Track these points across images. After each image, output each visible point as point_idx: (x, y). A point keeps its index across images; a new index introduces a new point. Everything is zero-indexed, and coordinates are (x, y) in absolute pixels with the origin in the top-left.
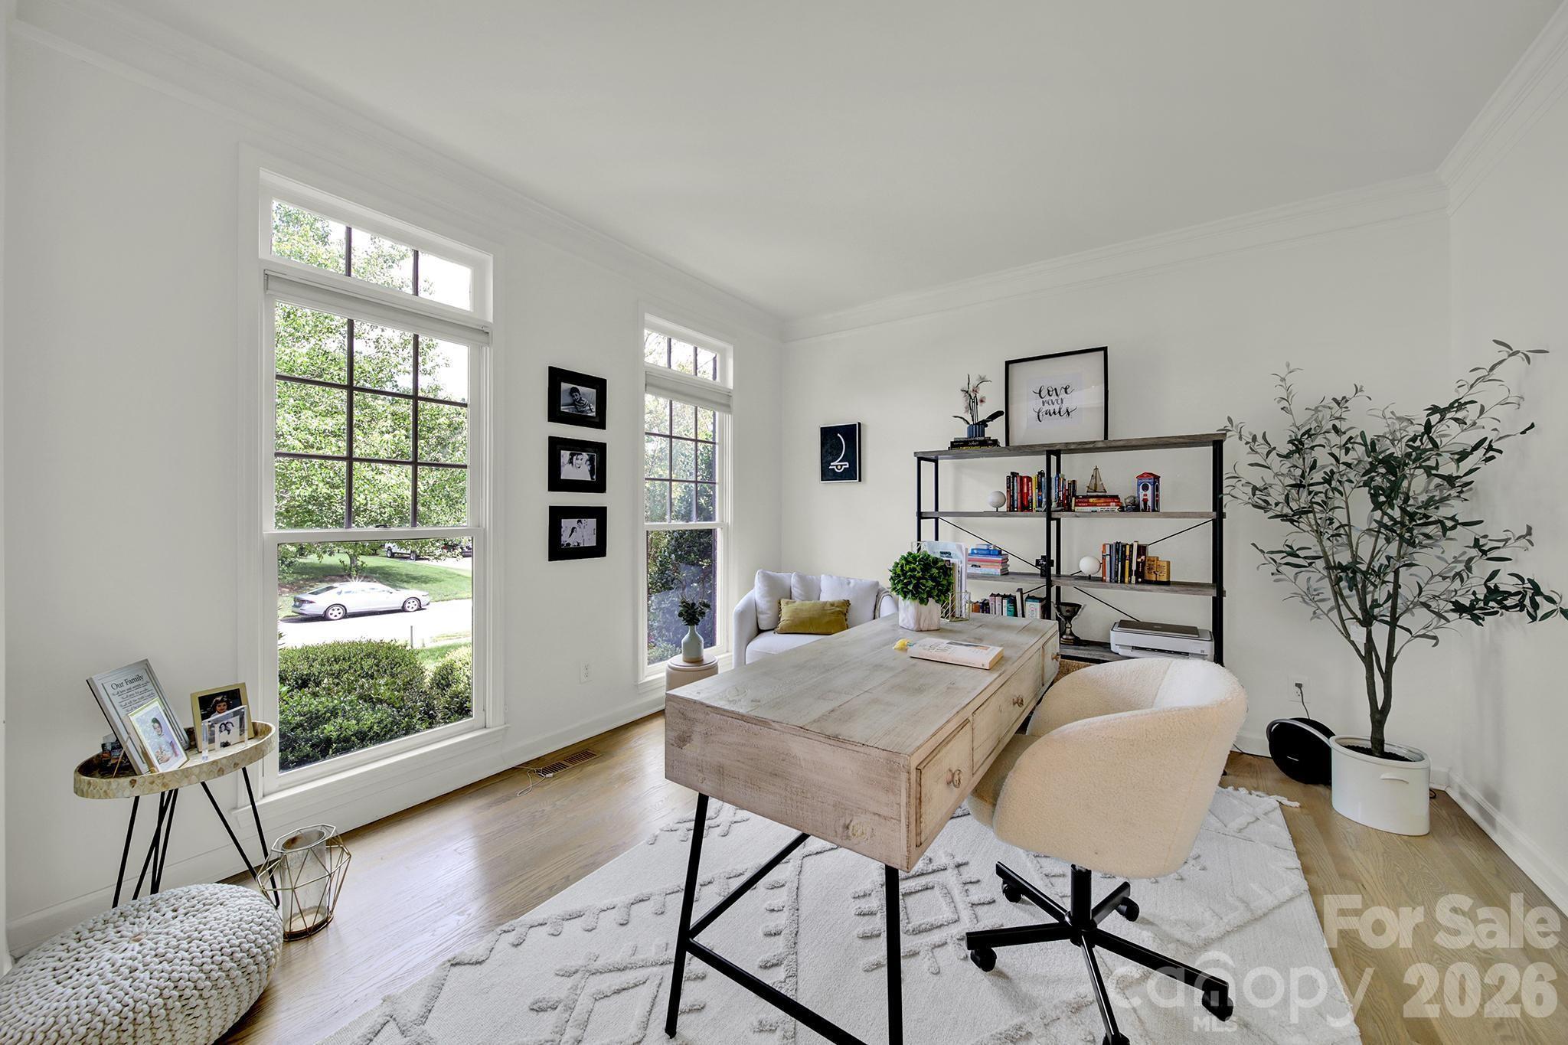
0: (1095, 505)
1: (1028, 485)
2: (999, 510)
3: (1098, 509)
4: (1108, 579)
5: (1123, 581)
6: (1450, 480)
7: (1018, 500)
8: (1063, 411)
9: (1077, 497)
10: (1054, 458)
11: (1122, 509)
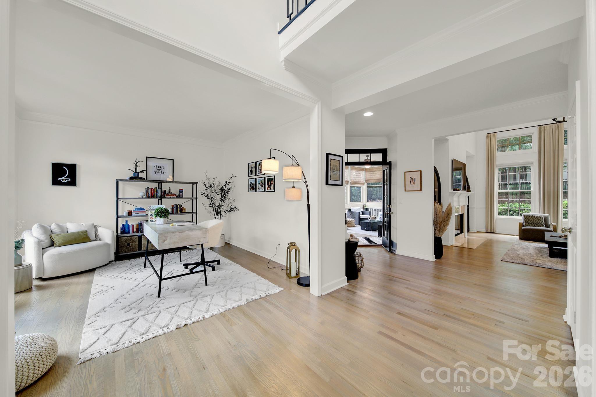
0: (170, 196)
1: (153, 191)
2: (143, 197)
3: (171, 197)
4: (174, 213)
5: (177, 213)
7: (150, 194)
8: (162, 172)
9: (166, 194)
10: (160, 184)
11: (176, 197)
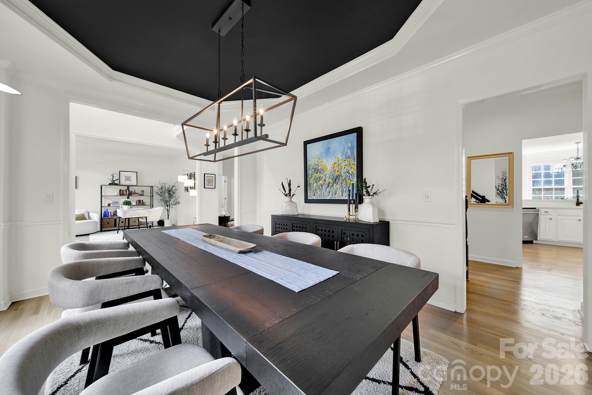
1: (124, 191)
2: (117, 195)
3: (136, 195)
4: (137, 205)
5: (140, 205)
6: (173, 192)
7: (122, 193)
8: (130, 180)
9: (132, 193)
11: (139, 195)
